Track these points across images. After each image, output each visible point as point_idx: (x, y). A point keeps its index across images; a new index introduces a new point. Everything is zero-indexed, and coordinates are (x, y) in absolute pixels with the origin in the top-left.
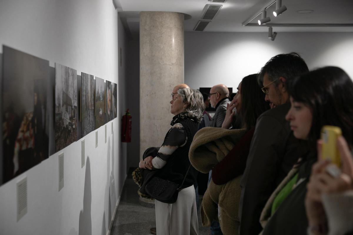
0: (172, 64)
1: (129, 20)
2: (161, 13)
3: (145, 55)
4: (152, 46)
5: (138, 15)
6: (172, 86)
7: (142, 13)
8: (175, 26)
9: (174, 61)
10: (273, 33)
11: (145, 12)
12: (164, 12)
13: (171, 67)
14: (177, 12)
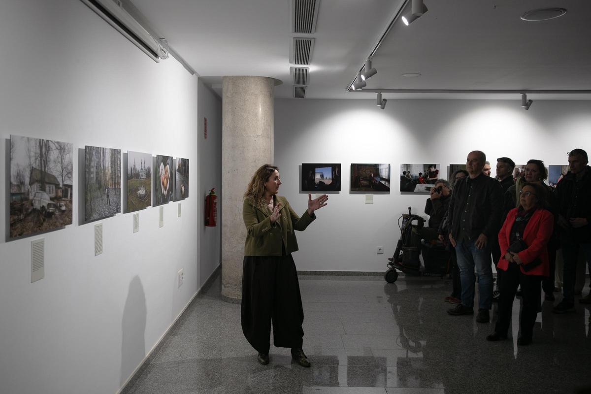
0: (258, 136)
1: (214, 87)
2: (244, 78)
3: (227, 126)
4: (234, 115)
5: (220, 80)
6: (257, 161)
7: (225, 77)
8: (261, 92)
9: (260, 132)
10: (382, 100)
11: (227, 76)
12: (248, 76)
13: (256, 139)
14: (265, 76)
